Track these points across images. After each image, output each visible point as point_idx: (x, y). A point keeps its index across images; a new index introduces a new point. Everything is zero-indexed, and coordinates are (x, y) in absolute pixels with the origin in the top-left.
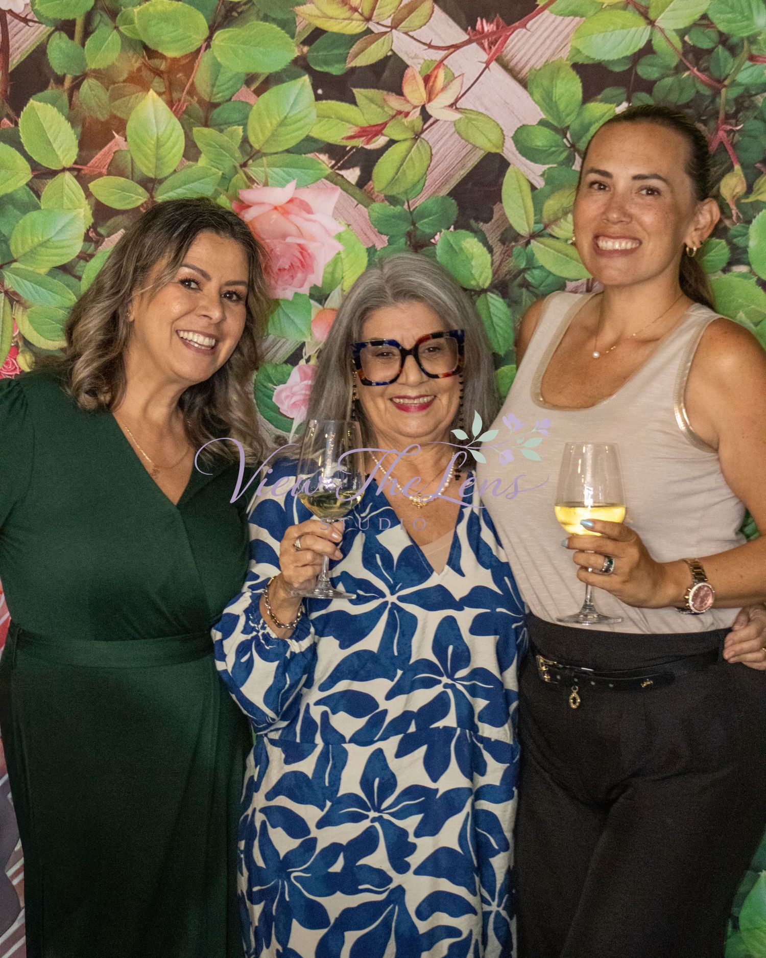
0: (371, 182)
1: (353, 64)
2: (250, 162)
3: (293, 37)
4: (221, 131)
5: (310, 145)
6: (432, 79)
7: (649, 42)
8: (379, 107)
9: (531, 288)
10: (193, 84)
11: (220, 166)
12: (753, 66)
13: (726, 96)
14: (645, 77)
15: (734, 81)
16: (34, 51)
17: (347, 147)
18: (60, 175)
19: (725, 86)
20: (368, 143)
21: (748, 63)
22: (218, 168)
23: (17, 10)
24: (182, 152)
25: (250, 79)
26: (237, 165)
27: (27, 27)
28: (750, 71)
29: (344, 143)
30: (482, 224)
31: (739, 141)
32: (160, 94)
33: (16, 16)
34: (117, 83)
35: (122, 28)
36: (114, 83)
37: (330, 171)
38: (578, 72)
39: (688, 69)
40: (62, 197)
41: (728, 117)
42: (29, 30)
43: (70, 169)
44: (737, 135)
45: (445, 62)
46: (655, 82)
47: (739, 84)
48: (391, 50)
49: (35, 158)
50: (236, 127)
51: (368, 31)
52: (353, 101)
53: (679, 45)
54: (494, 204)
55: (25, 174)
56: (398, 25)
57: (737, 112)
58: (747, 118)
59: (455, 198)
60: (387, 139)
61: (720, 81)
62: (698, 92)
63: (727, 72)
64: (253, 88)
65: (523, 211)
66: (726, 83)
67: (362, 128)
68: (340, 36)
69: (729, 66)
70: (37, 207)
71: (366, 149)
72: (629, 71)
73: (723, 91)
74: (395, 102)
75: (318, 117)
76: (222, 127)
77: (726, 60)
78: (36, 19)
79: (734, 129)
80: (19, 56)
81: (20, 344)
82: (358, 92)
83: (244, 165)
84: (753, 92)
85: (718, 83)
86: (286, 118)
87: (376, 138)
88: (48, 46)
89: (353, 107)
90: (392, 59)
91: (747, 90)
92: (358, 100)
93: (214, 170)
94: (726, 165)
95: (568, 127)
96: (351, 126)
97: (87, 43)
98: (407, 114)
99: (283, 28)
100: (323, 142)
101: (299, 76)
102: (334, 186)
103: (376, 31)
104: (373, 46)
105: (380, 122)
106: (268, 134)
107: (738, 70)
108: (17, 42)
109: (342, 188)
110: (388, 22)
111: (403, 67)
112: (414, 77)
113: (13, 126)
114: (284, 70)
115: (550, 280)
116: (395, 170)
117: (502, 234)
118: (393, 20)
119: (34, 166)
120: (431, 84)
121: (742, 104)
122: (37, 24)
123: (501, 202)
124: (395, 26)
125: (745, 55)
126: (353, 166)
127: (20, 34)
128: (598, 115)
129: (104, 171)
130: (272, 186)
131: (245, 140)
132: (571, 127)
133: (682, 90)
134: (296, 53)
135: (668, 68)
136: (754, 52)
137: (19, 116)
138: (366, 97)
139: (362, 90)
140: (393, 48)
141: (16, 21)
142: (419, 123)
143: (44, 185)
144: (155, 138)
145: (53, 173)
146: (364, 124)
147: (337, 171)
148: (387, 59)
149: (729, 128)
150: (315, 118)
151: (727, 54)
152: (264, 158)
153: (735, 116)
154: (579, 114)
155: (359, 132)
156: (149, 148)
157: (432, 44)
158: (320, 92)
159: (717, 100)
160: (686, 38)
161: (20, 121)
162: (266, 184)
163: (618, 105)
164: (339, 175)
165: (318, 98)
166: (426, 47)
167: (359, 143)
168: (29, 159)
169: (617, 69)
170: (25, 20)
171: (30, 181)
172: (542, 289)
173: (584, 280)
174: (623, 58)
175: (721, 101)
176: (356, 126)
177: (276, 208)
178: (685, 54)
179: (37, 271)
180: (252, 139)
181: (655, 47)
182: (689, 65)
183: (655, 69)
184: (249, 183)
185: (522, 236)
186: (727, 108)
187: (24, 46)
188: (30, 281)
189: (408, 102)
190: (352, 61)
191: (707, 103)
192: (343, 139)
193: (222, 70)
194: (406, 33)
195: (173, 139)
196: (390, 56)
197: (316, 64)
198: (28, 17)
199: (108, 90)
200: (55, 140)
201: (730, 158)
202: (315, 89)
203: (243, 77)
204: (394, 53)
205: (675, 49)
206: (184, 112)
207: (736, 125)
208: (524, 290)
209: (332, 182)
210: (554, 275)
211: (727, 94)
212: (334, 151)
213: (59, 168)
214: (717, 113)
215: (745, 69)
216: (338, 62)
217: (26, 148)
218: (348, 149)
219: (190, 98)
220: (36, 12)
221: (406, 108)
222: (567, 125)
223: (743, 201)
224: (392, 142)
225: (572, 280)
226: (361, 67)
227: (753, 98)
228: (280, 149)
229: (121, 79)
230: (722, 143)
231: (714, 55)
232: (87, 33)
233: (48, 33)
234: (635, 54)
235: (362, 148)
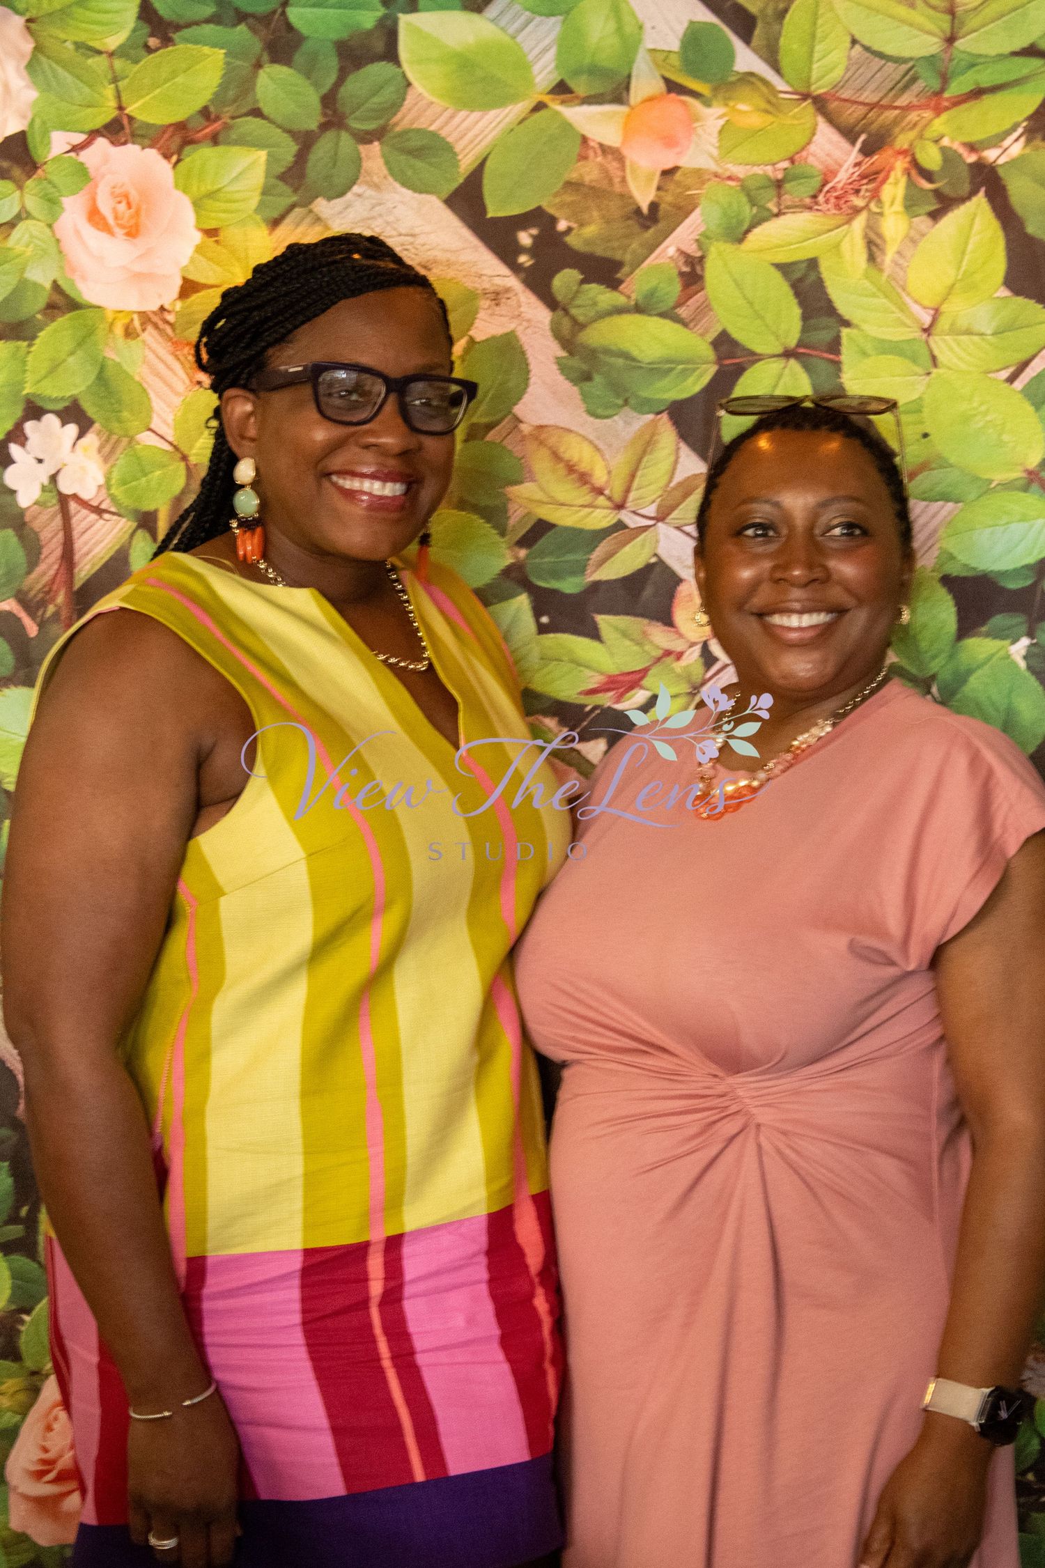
1: (595, 577)
3: (503, 534)
8: (638, 644)
16: (112, 558)
17: (586, 706)
20: (618, 701)
23: (85, 496)
27: (102, 522)
29: (583, 700)
33: (84, 504)
38: (950, 590)
42: (104, 525)
48: (656, 555)
51: (620, 526)
52: (595, 634)
56: (666, 517)
60: (648, 694)
67: (610, 677)
68: (576, 533)
71: (615, 710)
72: (1032, 588)
74: (660, 637)
75: (540, 658)
78: (113, 509)
80: (88, 567)
82: (604, 621)
87: (633, 692)
88: (131, 551)
89: (595, 644)
90: (658, 569)
92: (602, 633)
95: (933, 677)
96: (592, 673)
98: (679, 656)
99: (488, 521)
100: (550, 698)
101: (513, 596)
103: (632, 525)
104: (627, 549)
105: (638, 668)
108: (86, 543)
109: (579, 770)
110: (651, 510)
111: (674, 581)
112: (692, 597)
114: (489, 586)
118: (659, 507)
122: (115, 517)
124: (661, 518)
126: (596, 737)
127: (90, 532)
128: (982, 657)
132: (940, 677)
134: (509, 560)
138: (616, 629)
139: (610, 618)
140: (659, 552)
141: (85, 512)
142: (698, 671)
146: (613, 670)
148: (649, 568)
150: (536, 659)
154: (952, 656)
155: (607, 683)
158: (545, 620)
163: (1014, 642)
164: (575, 750)
165: (542, 629)
167: (606, 700)
169: (1012, 585)
170: (98, 511)
174: (1023, 567)
176: (602, 673)
187: (97, 550)
189: (681, 636)
190: (595, 571)
192: (581, 693)
194: (678, 528)
196: (653, 565)
197: (540, 577)
198: (103, 506)
202: (537, 616)
204: (661, 562)
209: (563, 759)
212: (566, 713)
216: (573, 573)
218: (588, 709)
220: (113, 499)
221: (678, 646)
222: (931, 673)
224: (655, 699)
226: (607, 582)
233: (130, 531)
234: (1041, 562)
235: (609, 708)
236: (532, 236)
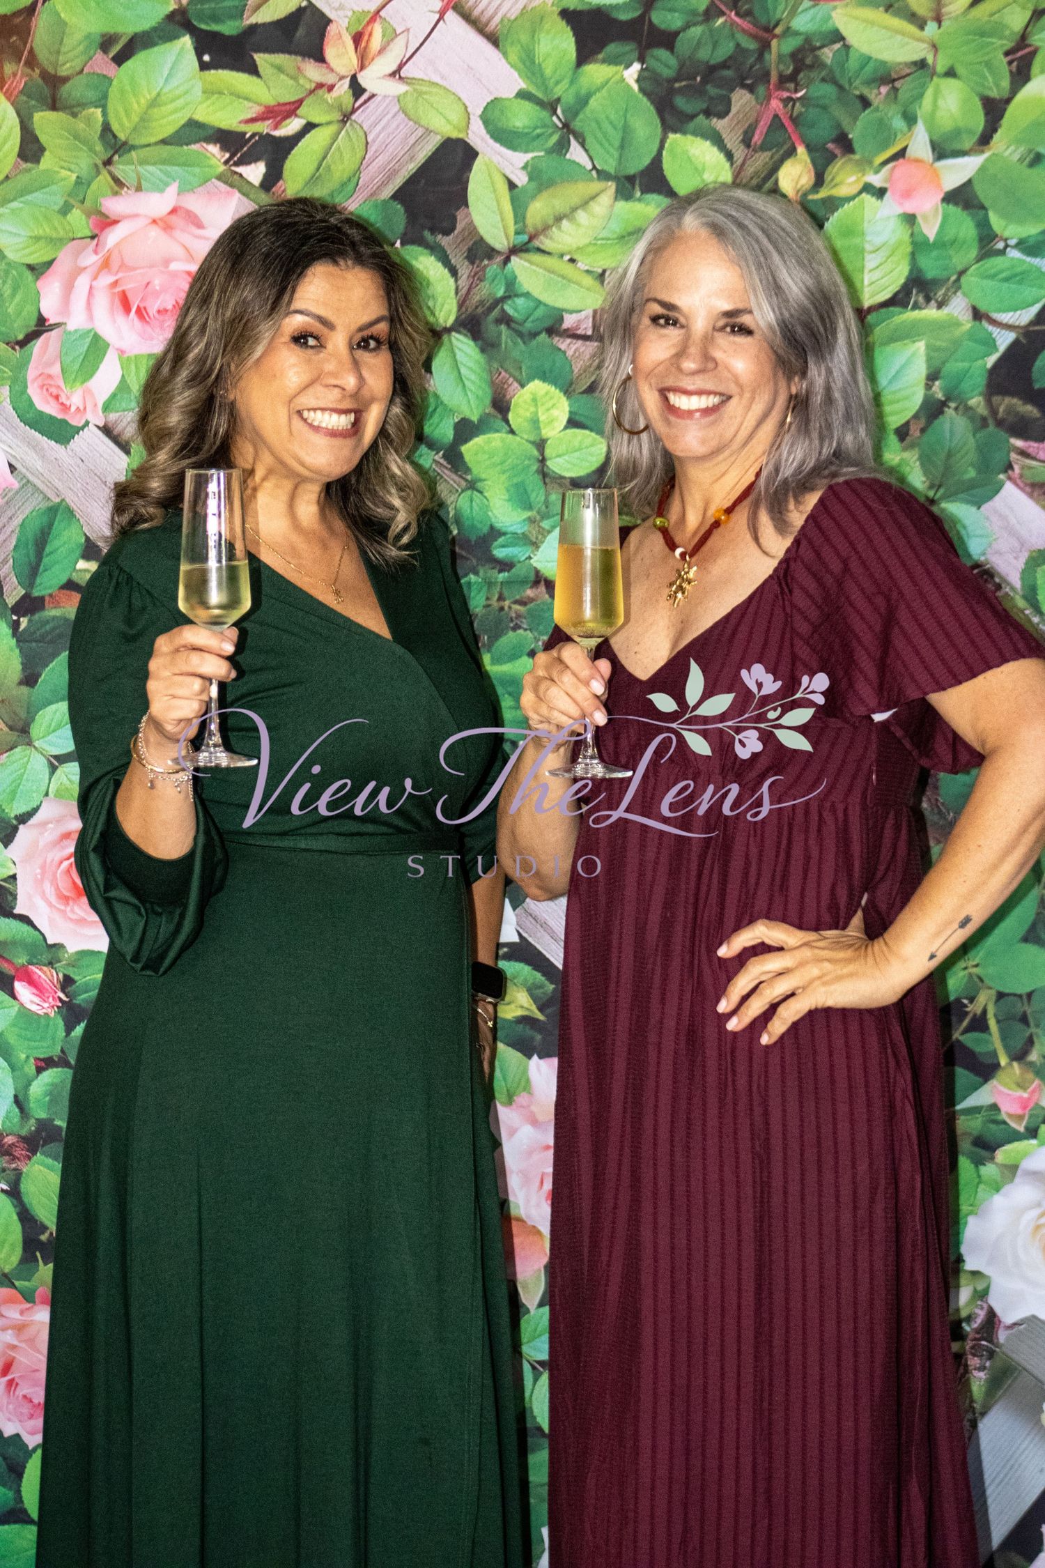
0: (281, 182)
1: (253, 20)
2: (116, 157)
4: (74, 115)
5: (194, 132)
6: (366, 38)
8: (292, 78)
9: (513, 325)
10: (31, 51)
11: (73, 167)
12: (816, 6)
13: (779, 49)
14: (663, 27)
15: (788, 28)
17: (246, 133)
19: (775, 36)
20: (276, 128)
21: (807, 3)
22: (70, 170)
24: (16, 149)
25: (106, 42)
26: (99, 163)
28: (812, 11)
29: (243, 128)
30: (440, 236)
31: (802, 113)
37: (222, 168)
38: (568, 22)
39: (722, 14)
41: (783, 80)
44: (798, 104)
45: (382, 13)
46: (676, 34)
47: (797, 33)
50: (92, 110)
52: (253, 70)
54: (458, 209)
57: (796, 71)
58: (811, 81)
59: (402, 202)
60: (303, 122)
61: (769, 29)
62: (738, 45)
63: (778, 16)
64: (111, 55)
65: (499, 218)
66: (778, 31)
67: (267, 107)
69: (782, 8)
71: (273, 137)
72: (641, 19)
73: (774, 43)
74: (313, 71)
75: (204, 92)
76: (75, 110)
79: (794, 96)
82: (260, 59)
83: (108, 162)
84: (818, 44)
85: (766, 33)
86: (158, 95)
87: (288, 121)
89: (254, 79)
90: (308, 12)
91: (808, 40)
92: (261, 70)
93: (64, 173)
94: (786, 147)
95: (558, 100)
96: (251, 104)
98: (331, 88)
100: (213, 127)
101: (177, 37)
102: (229, 189)
105: (293, 99)
106: (135, 119)
107: (794, 13)
109: (240, 191)
111: (324, 22)
112: (340, 36)
114: (154, 29)
115: (540, 312)
116: (315, 165)
117: (470, 250)
120: (363, 44)
121: (802, 60)
123: (467, 206)
126: (256, 160)
128: (599, 81)
130: (147, 190)
131: (106, 128)
132: (563, 100)
133: (715, 45)
134: (172, 6)
135: (694, 13)
138: (272, 65)
139: (267, 56)
142: (348, 100)
146: (272, 102)
147: (234, 168)
148: (300, 11)
149: (786, 95)
150: (200, 93)
152: (133, 153)
153: (793, 78)
154: (572, 82)
155: (264, 113)
158: (206, 58)
159: (767, 56)
162: (139, 189)
163: (627, 67)
164: (236, 173)
165: (204, 67)
167: (263, 127)
169: (624, 16)
172: (528, 325)
173: (590, 312)
174: (631, 1)
175: (772, 57)
176: (259, 104)
177: (154, 221)
180: (115, 127)
182: (723, 8)
183: (676, 15)
184: (116, 188)
185: (498, 253)
186: (782, 67)
189: (332, 70)
190: (252, 15)
191: (752, 60)
192: (240, 122)
193: (67, 30)
196: (305, 8)
197: (201, 20)
201: (790, 138)
202: (199, 55)
203: (98, 40)
206: (21, 92)
207: (796, 91)
208: (503, 327)
209: (226, 183)
210: (545, 305)
211: (781, 48)
212: (228, 140)
214: (767, 75)
215: (805, 11)
216: (232, 17)
218: (248, 136)
219: (29, 71)
221: (330, 79)
222: (556, 96)
223: (810, 197)
224: (310, 127)
225: (571, 312)
226: (264, 25)
227: (818, 53)
228: (153, 140)
230: (776, 116)
235: (268, 134)
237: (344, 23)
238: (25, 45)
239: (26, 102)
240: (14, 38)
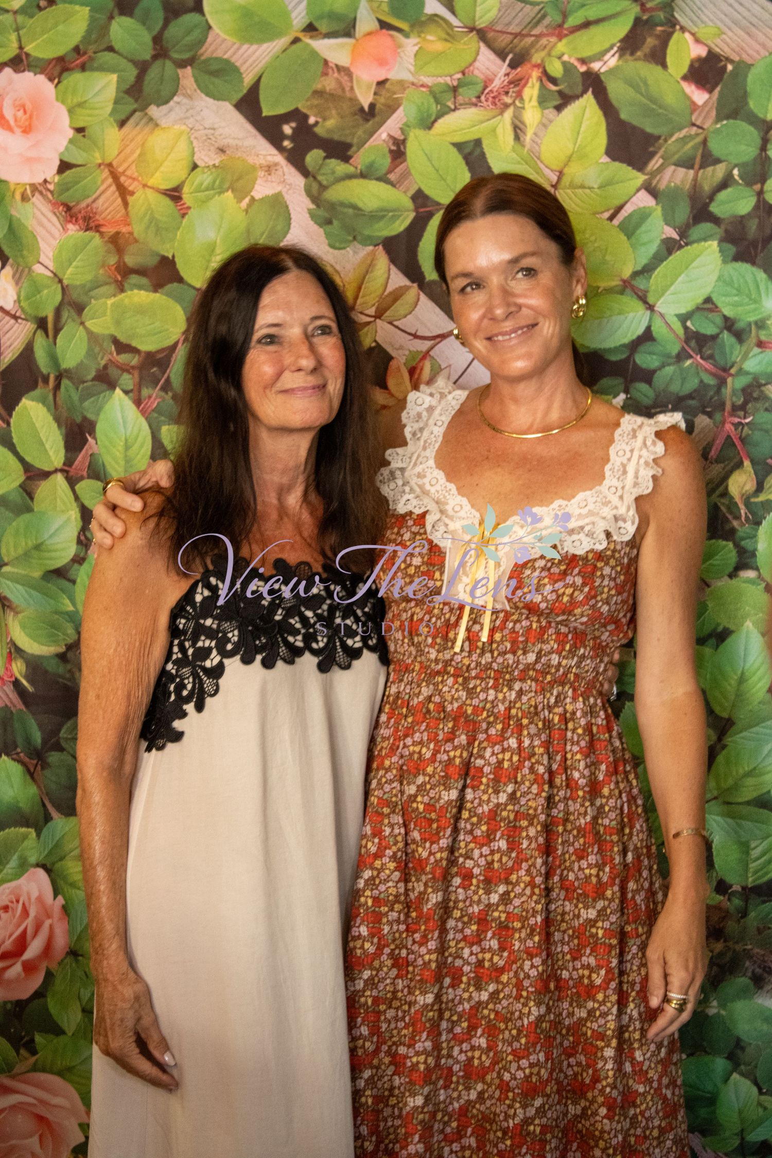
6: (418, 371)
7: (648, 329)
12: (761, 352)
13: (733, 384)
14: (644, 366)
15: (741, 369)
16: (23, 350)
18: (53, 477)
19: (731, 375)
21: (756, 350)
23: (6, 307)
24: (149, 453)
27: (17, 325)
28: (759, 357)
31: (748, 435)
32: (126, 392)
33: (6, 312)
34: (86, 382)
35: (88, 324)
36: (84, 382)
39: (691, 357)
40: (55, 499)
41: (735, 409)
42: (19, 327)
43: (62, 471)
44: (746, 428)
45: (432, 353)
46: (654, 372)
47: (747, 373)
48: (375, 341)
49: (28, 459)
53: (680, 332)
55: (17, 476)
56: (382, 314)
57: (745, 403)
58: (757, 410)
61: (725, 370)
62: (702, 381)
63: (733, 359)
66: (733, 371)
69: (736, 353)
70: (29, 510)
72: (628, 360)
73: (729, 380)
74: (379, 396)
77: (732, 346)
78: (23, 316)
79: (743, 421)
80: (10, 355)
81: (13, 650)
84: (763, 382)
85: (723, 372)
88: (35, 344)
90: (376, 351)
91: (756, 378)
94: (735, 460)
97: (58, 340)
107: (745, 357)
108: (9, 339)
110: (372, 311)
111: (387, 358)
112: (399, 369)
113: (5, 426)
118: (377, 308)
119: (27, 467)
120: (416, 376)
121: (751, 394)
122: (24, 322)
124: (379, 315)
125: (753, 340)
127: (11, 332)
129: (85, 474)
133: (684, 380)
135: (669, 356)
136: (763, 338)
137: (10, 415)
140: (378, 339)
141: (7, 318)
143: (38, 486)
144: (123, 439)
145: (46, 475)
148: (372, 350)
149: (737, 420)
151: (733, 340)
153: (743, 407)
156: (118, 450)
157: (418, 334)
159: (723, 390)
160: (689, 324)
161: (12, 421)
163: (615, 397)
166: (411, 337)
168: (22, 460)
169: (614, 358)
171: (24, 482)
174: (621, 346)
175: (727, 391)
178: (687, 340)
179: (31, 574)
181: (654, 334)
182: (692, 353)
183: (654, 357)
186: (734, 399)
187: (16, 344)
188: (23, 585)
189: (392, 395)
191: (711, 393)
194: (391, 323)
195: (140, 439)
196: (375, 347)
198: (18, 314)
199: (77, 389)
200: (47, 440)
201: (739, 453)
204: (378, 345)
205: (677, 336)
207: (745, 418)
211: (734, 384)
213: (51, 469)
214: (723, 405)
215: (753, 356)
217: (19, 449)
219: (163, 394)
220: (23, 309)
223: (752, 500)
227: (763, 388)
229: (90, 377)
230: (729, 437)
231: (719, 341)
232: (57, 331)
233: (33, 331)
234: (633, 342)
236: (291, 128)
237: (403, 360)
238: (164, 373)
239: (157, 418)
240: (155, 369)
